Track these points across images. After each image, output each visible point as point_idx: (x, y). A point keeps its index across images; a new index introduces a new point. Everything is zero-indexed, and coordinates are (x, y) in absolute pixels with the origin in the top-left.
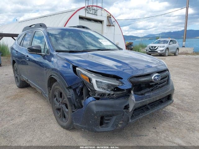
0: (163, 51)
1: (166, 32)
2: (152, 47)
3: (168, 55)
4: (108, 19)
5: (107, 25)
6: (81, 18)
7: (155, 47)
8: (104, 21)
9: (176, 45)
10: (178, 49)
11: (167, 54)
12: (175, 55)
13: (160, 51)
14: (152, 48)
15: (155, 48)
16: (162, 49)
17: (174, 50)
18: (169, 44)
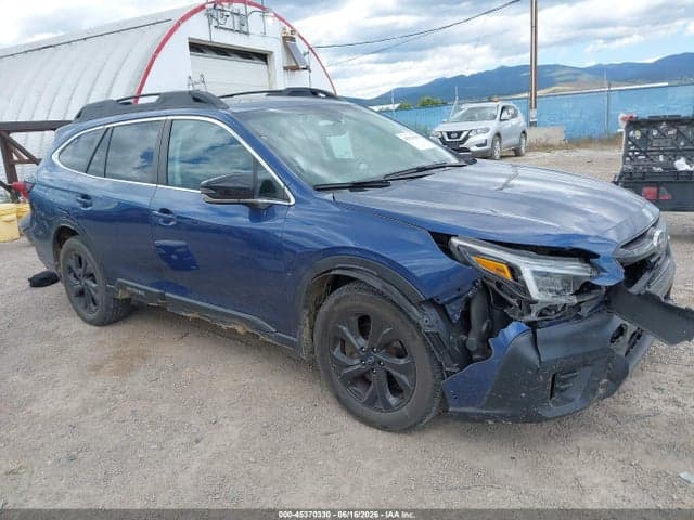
0: (485, 145)
1: (449, 77)
2: (449, 134)
3: (502, 157)
4: (286, 46)
5: (286, 69)
6: (196, 47)
7: (460, 133)
8: (272, 53)
9: (520, 121)
10: (524, 132)
11: (497, 154)
12: (517, 153)
13: (478, 146)
14: (450, 137)
15: (458, 137)
16: (481, 138)
17: (514, 140)
18: (501, 120)
